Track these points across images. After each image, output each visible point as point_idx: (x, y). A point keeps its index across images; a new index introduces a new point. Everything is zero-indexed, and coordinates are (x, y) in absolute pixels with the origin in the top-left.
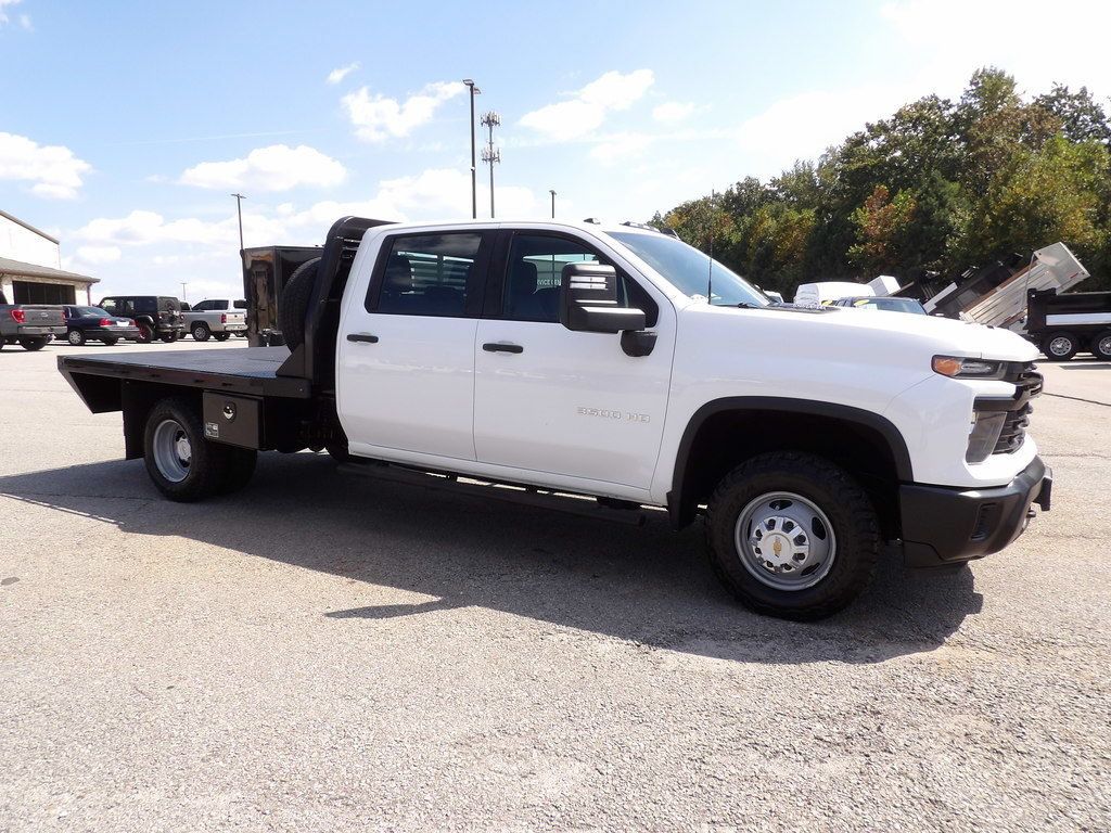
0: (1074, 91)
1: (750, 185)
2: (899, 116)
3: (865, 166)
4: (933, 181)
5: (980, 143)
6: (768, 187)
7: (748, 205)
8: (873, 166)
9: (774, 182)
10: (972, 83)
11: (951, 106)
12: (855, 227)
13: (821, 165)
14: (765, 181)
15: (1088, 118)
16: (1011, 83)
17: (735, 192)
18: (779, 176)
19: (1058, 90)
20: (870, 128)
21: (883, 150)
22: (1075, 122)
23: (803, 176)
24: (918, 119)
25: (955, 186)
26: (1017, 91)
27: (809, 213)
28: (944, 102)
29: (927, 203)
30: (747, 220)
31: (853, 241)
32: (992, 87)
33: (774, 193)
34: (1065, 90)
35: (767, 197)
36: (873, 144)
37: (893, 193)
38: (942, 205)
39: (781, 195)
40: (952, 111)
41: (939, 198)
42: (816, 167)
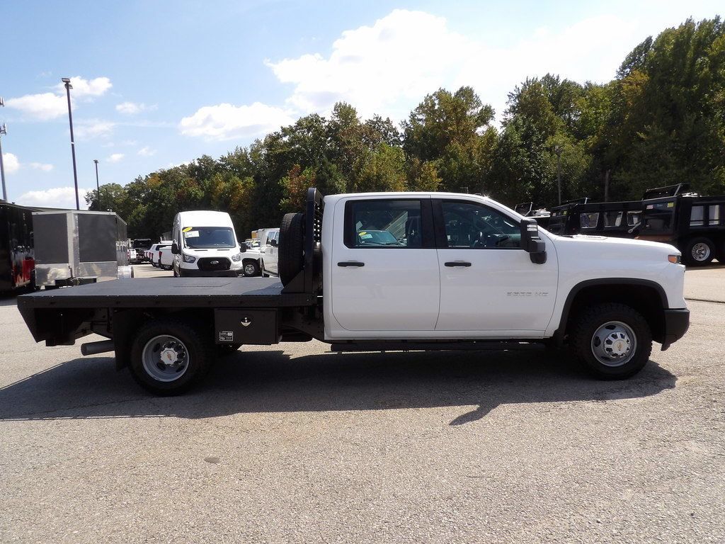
0: (384, 119)
1: (206, 161)
2: (299, 124)
3: (284, 152)
4: (324, 163)
5: (344, 144)
6: (219, 162)
7: (206, 173)
8: (289, 153)
9: (223, 159)
10: (335, 110)
11: (325, 121)
12: (282, 188)
13: (252, 150)
14: (216, 158)
15: (392, 134)
16: (354, 112)
17: (197, 164)
18: (226, 156)
19: (377, 118)
20: (284, 130)
21: (292, 143)
22: (386, 135)
23: (241, 157)
24: (311, 126)
25: (334, 166)
26: (358, 116)
27: (250, 179)
28: (322, 119)
29: (322, 175)
30: (207, 182)
31: (282, 197)
32: (346, 113)
33: (223, 165)
34: (380, 118)
35: (218, 168)
36: (286, 139)
37: (303, 169)
38: (331, 177)
39: (228, 167)
40: (327, 124)
41: (328, 172)
42: (249, 151)
